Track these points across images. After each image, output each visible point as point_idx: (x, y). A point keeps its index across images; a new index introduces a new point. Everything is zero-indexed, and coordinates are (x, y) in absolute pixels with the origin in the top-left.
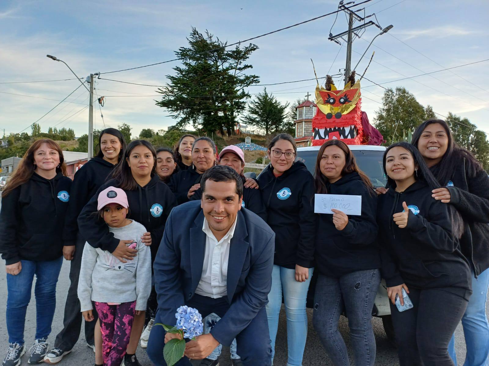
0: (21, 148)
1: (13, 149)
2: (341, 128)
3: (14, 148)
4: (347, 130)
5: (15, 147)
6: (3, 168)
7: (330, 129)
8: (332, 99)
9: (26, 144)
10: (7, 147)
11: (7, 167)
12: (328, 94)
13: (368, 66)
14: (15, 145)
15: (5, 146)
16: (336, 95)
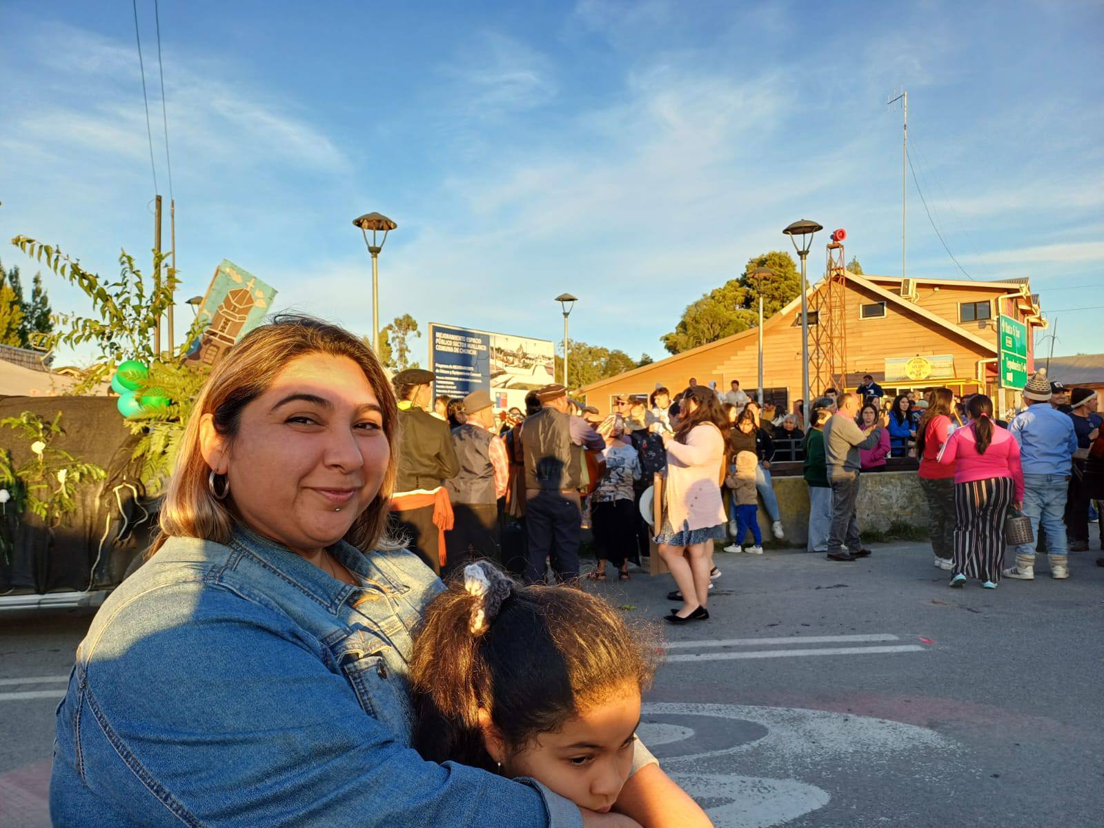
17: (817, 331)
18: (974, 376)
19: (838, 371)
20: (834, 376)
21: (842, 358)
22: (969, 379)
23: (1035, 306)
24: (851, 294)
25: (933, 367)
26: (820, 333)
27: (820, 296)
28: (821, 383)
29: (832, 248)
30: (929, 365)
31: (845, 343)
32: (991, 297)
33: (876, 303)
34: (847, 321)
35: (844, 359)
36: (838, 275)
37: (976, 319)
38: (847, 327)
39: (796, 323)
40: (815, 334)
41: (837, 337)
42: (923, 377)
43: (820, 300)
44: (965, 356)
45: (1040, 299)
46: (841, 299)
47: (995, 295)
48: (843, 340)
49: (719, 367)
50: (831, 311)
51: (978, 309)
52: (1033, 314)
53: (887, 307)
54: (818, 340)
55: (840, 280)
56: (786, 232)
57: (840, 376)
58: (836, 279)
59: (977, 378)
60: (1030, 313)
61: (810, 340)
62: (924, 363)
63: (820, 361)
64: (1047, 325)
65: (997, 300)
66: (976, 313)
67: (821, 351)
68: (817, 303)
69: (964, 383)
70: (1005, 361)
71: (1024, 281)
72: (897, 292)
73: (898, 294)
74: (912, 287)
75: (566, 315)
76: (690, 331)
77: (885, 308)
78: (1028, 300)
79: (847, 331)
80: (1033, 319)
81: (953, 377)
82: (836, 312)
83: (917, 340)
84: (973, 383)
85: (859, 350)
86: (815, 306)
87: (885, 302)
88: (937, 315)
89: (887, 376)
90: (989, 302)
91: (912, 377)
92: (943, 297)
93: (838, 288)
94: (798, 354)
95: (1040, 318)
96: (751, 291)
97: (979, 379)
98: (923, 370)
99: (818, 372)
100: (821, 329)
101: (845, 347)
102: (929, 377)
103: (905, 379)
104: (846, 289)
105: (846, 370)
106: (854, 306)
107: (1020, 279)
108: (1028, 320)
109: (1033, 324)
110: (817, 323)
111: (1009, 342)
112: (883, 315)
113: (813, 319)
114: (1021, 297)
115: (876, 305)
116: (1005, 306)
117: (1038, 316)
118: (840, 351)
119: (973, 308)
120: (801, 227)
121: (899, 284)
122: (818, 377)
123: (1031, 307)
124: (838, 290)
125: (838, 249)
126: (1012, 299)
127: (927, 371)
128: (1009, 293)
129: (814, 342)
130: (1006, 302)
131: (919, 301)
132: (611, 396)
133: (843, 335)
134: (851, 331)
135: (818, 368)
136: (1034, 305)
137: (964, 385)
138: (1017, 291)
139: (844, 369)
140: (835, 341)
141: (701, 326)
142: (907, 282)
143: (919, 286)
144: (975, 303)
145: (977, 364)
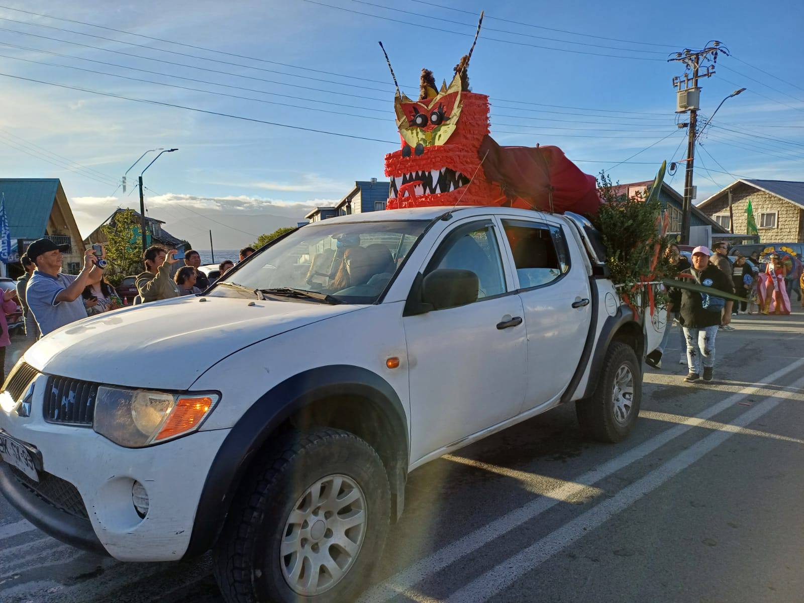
2: (427, 174)
4: (435, 175)
7: (411, 176)
8: (420, 116)
12: (414, 108)
13: (475, 43)
16: (426, 108)
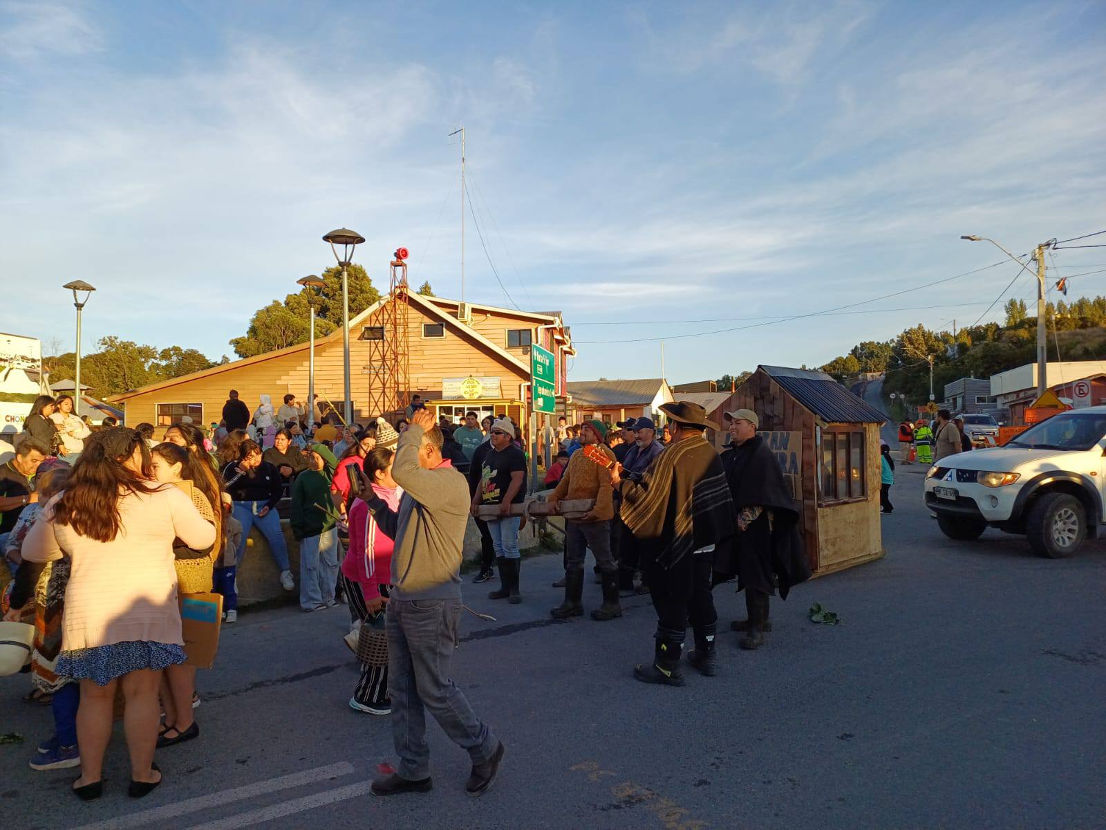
0: (982, 358)
1: (966, 361)
3: (968, 358)
5: (971, 357)
6: (948, 400)
9: (993, 349)
10: (957, 356)
11: (955, 400)
14: (971, 352)
15: (954, 355)
17: (383, 346)
18: (518, 398)
19: (402, 389)
20: (398, 392)
21: (405, 374)
22: (513, 401)
23: (567, 337)
24: (413, 313)
25: (483, 388)
26: (386, 349)
27: (385, 312)
28: (386, 399)
29: (396, 265)
30: (482, 384)
31: (408, 360)
32: (532, 326)
33: (436, 323)
34: (410, 339)
35: (407, 376)
36: (401, 293)
37: (520, 346)
38: (410, 344)
39: (362, 337)
40: (381, 349)
41: (401, 354)
42: (476, 396)
43: (386, 317)
44: (510, 378)
45: (571, 331)
46: (404, 316)
47: (536, 325)
48: (406, 357)
49: (283, 377)
50: (395, 328)
51: (522, 335)
52: (565, 344)
53: (446, 328)
54: (384, 356)
55: (403, 298)
56: (326, 238)
57: (403, 392)
58: (400, 296)
59: (520, 399)
60: (562, 342)
61: (377, 356)
62: (476, 383)
63: (386, 376)
64: (576, 354)
65: (536, 329)
66: (520, 340)
67: (386, 367)
68: (383, 319)
69: (509, 404)
70: (536, 387)
71: (557, 314)
72: (456, 316)
73: (456, 317)
74: (468, 312)
75: (79, 306)
76: (261, 336)
77: (444, 329)
78: (561, 332)
79: (410, 348)
80: (565, 348)
81: (501, 398)
82: (400, 329)
83: (472, 361)
84: (515, 404)
85: (422, 368)
86: (381, 322)
87: (444, 324)
88: (488, 339)
89: (444, 394)
90: (530, 330)
91: (467, 396)
92: (492, 322)
93: (401, 305)
94: (364, 368)
95: (570, 348)
96: (327, 300)
97: (522, 400)
98: (475, 390)
99: (384, 388)
100: (386, 344)
101: (408, 364)
102: (480, 397)
103: (460, 399)
104: (410, 307)
105: (409, 387)
106: (416, 325)
107: (553, 312)
108: (562, 349)
109: (566, 352)
110: (383, 338)
111: (540, 370)
112: (442, 335)
113: (378, 335)
114: (555, 328)
115: (436, 327)
116: (543, 335)
117: (569, 345)
118: (403, 368)
119: (518, 334)
120: (344, 236)
121: (456, 307)
122: (384, 392)
123: (563, 337)
124: (401, 307)
125: (401, 268)
126: (548, 329)
127: (479, 391)
128: (546, 324)
129: (380, 358)
130: (543, 331)
131: (474, 325)
132: (157, 404)
133: (406, 353)
134: (414, 348)
135: (384, 384)
136: (565, 336)
137: (509, 406)
138: (552, 322)
139: (407, 386)
140: (400, 357)
141: (272, 332)
142: (463, 306)
143: (474, 311)
144: (520, 331)
145: (520, 386)
